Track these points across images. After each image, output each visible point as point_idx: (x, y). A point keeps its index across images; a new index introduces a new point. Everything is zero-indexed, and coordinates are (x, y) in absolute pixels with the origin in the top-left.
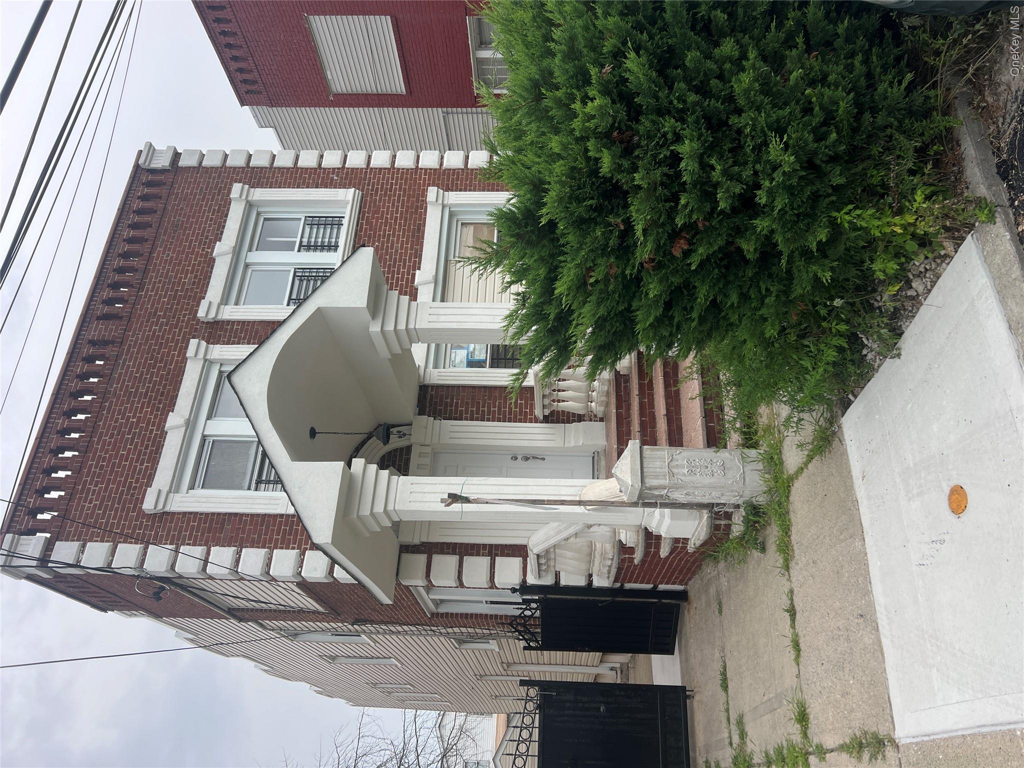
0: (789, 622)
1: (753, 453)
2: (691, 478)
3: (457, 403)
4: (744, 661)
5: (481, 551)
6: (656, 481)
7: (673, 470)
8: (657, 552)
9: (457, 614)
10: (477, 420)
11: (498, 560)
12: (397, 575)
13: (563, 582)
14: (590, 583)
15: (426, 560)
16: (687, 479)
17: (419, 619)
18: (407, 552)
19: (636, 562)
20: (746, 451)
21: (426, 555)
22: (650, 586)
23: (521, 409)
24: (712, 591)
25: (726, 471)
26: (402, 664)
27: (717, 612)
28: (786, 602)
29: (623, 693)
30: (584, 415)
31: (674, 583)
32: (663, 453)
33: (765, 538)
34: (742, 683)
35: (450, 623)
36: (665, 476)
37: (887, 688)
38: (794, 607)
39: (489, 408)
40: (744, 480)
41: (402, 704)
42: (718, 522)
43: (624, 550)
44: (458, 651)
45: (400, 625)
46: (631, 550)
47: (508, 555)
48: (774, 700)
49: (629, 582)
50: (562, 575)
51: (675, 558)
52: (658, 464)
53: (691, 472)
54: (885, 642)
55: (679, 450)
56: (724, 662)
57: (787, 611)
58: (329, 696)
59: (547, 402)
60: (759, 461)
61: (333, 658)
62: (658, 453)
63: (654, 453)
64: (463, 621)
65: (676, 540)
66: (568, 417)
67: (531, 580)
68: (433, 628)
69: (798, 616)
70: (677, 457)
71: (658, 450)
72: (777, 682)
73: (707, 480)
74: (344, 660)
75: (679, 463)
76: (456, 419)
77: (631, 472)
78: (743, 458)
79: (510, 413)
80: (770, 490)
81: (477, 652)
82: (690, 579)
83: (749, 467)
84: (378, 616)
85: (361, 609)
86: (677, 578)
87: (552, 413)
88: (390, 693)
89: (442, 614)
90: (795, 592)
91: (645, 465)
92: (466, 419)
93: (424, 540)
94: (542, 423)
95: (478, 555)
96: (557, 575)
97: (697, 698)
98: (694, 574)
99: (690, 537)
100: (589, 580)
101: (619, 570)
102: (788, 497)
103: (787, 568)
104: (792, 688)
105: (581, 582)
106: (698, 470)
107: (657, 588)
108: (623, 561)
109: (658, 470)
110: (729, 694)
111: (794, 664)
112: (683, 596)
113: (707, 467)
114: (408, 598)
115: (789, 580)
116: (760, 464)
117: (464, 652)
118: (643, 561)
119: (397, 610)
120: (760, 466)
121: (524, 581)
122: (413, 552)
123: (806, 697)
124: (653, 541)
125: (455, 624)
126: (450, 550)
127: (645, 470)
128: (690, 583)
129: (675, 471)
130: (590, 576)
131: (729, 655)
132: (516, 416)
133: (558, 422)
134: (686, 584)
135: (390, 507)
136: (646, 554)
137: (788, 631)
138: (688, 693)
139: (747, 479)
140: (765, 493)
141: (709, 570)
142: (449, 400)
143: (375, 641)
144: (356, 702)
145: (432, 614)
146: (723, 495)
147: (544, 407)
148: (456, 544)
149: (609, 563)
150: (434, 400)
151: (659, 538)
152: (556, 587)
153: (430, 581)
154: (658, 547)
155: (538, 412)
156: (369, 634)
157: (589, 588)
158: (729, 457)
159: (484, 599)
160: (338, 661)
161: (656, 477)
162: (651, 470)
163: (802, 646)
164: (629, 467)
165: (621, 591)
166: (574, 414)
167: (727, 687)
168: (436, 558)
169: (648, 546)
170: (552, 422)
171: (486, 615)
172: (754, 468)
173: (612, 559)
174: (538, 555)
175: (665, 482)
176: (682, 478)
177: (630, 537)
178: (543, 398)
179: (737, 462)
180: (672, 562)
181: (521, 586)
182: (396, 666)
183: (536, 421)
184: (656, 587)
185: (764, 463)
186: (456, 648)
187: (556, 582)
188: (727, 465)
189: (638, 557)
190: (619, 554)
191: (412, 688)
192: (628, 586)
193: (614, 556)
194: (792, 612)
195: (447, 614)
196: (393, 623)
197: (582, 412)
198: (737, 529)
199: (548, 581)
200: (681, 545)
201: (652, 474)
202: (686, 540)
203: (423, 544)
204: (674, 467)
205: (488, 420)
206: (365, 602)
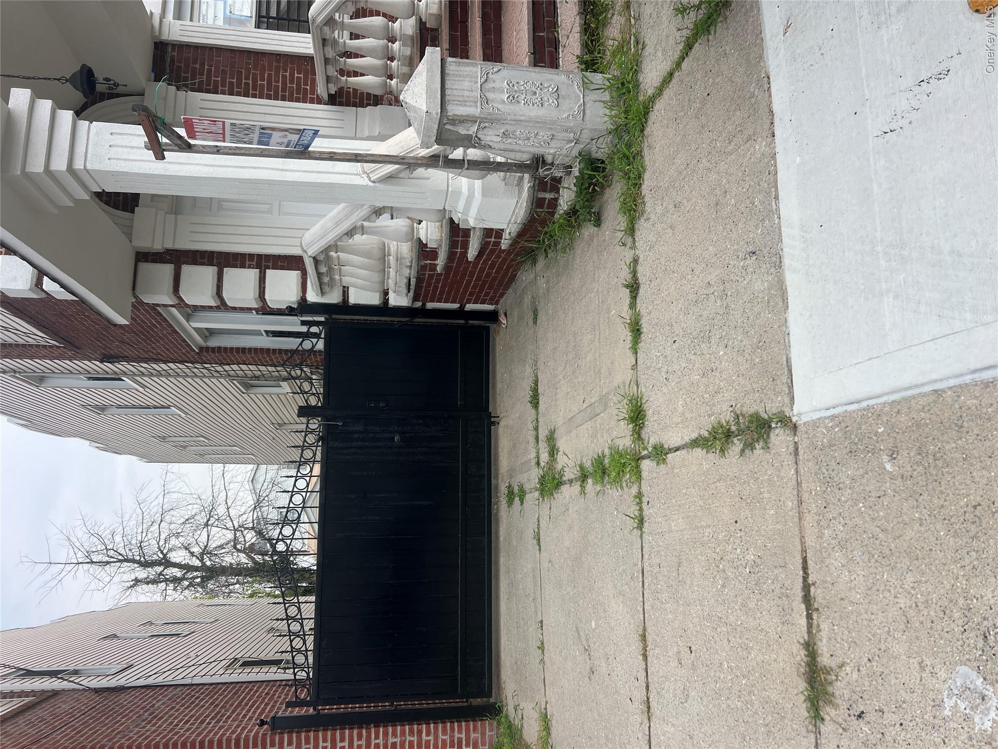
0: (627, 301)
1: (598, 78)
2: (512, 107)
3: (209, 71)
4: (561, 368)
5: (247, 263)
6: (461, 108)
7: (487, 94)
8: (464, 254)
9: (232, 349)
10: (239, 94)
11: (270, 273)
12: (134, 288)
13: (352, 300)
14: (386, 301)
15: (173, 272)
16: (507, 108)
17: (184, 354)
18: (147, 261)
19: (439, 269)
20: (588, 74)
21: (172, 266)
22: (456, 306)
23: (299, 84)
24: (527, 300)
25: (559, 101)
26: (186, 413)
27: (531, 323)
28: (625, 274)
29: (421, 421)
30: (382, 96)
31: (483, 302)
32: (474, 69)
33: (601, 207)
34: (556, 394)
35: (225, 359)
36: (476, 102)
37: (787, 347)
38: (637, 280)
39: (255, 81)
40: (584, 114)
41: (201, 458)
42: (541, 195)
43: (424, 252)
44: (245, 396)
45: (165, 362)
46: (433, 254)
47: (282, 268)
48: (596, 404)
49: (432, 301)
50: (352, 292)
51: (485, 262)
52: (466, 84)
53: (513, 99)
54: (792, 279)
55: (497, 66)
56: (536, 376)
57: (627, 286)
58: (115, 453)
59: (332, 72)
60: (605, 90)
61: (102, 409)
62: (468, 69)
63: (462, 68)
64: (241, 357)
65: (488, 232)
66: (362, 100)
67: (312, 297)
68: (206, 366)
69: (642, 291)
70: (493, 76)
71: (468, 65)
72: (603, 381)
73: (535, 112)
74: (115, 410)
75: (497, 85)
76: (208, 91)
77: (427, 93)
78: (586, 85)
79: (284, 90)
80: (616, 129)
81: (268, 397)
82: (502, 295)
83: (592, 96)
84: (131, 351)
85: (104, 340)
86: (487, 294)
87: (341, 90)
88: (185, 447)
89: (213, 349)
90: (641, 260)
91: (448, 84)
92: (223, 93)
93: (169, 245)
94: (327, 104)
95: (243, 266)
96: (345, 291)
97: (502, 423)
98: (507, 287)
99: (505, 227)
100: (385, 298)
101: (419, 280)
102: (642, 131)
103: (631, 230)
104: (624, 384)
105: (374, 299)
106: (523, 97)
107: (464, 308)
108: (422, 269)
109: (466, 93)
110: (540, 411)
111: (629, 353)
112: (493, 316)
113: (535, 93)
114: (161, 324)
115: (633, 247)
116: (607, 93)
117: (253, 396)
118: (447, 268)
119: (154, 343)
120: (606, 96)
121: (303, 299)
122: (155, 261)
123: (644, 390)
124: (460, 239)
125: (232, 361)
126: (206, 261)
127: (448, 92)
128: (502, 301)
129: (490, 96)
130: (386, 293)
131: (542, 367)
132: (291, 94)
133: (348, 105)
134: (497, 303)
135: (79, 165)
136: (451, 256)
137: (626, 313)
138: (492, 419)
139: (588, 112)
140: (610, 133)
141: (525, 277)
142: (198, 66)
143: (143, 386)
144: (150, 458)
145: (201, 349)
146: (553, 137)
147: (328, 79)
148: (213, 253)
149: (406, 272)
150: (177, 64)
151: (467, 233)
152: (344, 307)
153: (180, 298)
154: (465, 246)
155: (321, 90)
156: (132, 376)
157: (384, 309)
158: (566, 81)
159: (263, 328)
160: (109, 411)
161: (463, 103)
162: (455, 92)
163: (645, 327)
164: (424, 87)
165: (423, 312)
166: (369, 94)
167: (538, 403)
168: (186, 269)
169: (453, 245)
170: (341, 104)
171: (268, 350)
172: (598, 99)
173: (411, 267)
174: (314, 258)
175: (473, 111)
176: (500, 106)
177: (432, 234)
178: (326, 64)
179: (577, 90)
180: (482, 270)
181: (299, 304)
182: (180, 416)
183: (319, 101)
184: (462, 307)
185: (611, 93)
186: (243, 393)
187: (344, 300)
188: (562, 92)
189: (440, 262)
190: (419, 259)
191: (206, 441)
192: (430, 305)
193: (412, 261)
194: (634, 287)
195: (219, 348)
196: (157, 361)
197: (378, 92)
198: (567, 197)
199: (334, 298)
200: (493, 239)
201: (457, 98)
202: (499, 233)
203: (168, 251)
204: (489, 91)
205: (254, 96)
206: (106, 331)
